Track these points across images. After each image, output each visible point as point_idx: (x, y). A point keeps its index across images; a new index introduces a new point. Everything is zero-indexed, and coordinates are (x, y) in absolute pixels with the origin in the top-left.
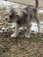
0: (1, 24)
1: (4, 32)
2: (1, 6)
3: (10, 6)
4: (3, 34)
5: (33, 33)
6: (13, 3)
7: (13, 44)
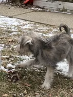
0: (5, 57)
1: (12, 71)
2: (2, 26)
3: (18, 26)
4: (9, 75)
5: (61, 73)
6: (22, 22)
7: (28, 93)
